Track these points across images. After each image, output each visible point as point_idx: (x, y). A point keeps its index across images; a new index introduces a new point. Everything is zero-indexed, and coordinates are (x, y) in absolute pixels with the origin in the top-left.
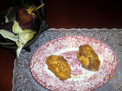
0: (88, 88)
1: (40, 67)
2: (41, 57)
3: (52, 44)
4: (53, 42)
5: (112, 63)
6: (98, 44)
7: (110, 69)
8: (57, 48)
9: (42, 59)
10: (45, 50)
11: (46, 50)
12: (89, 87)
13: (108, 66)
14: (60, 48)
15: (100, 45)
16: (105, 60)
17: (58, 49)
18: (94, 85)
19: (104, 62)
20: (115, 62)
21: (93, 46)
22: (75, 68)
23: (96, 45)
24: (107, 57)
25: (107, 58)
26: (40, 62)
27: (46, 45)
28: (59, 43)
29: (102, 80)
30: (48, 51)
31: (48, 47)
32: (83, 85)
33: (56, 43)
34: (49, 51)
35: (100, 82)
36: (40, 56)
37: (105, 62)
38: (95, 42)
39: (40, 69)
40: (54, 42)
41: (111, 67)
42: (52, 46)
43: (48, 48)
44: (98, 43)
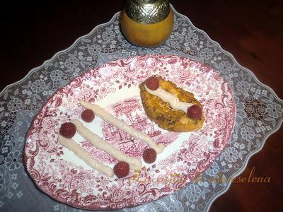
0: (95, 77)
1: (207, 94)
2: (216, 114)
3: (208, 152)
4: (208, 158)
5: (40, 148)
6: (84, 195)
7: (46, 132)
8: (191, 149)
9: (214, 111)
10: (215, 132)
11: (214, 135)
12: (93, 78)
13: (51, 139)
14: (184, 151)
15: (78, 194)
16: (58, 154)
17: (187, 147)
18: (82, 85)
19: (61, 148)
20: (31, 152)
21: (99, 186)
22: (133, 114)
23: (91, 190)
24: (53, 164)
25: (53, 160)
26: (213, 103)
27: (220, 141)
28: (192, 162)
29: (65, 100)
30: (209, 134)
31: (215, 142)
32: (106, 82)
33: (199, 160)
34: (206, 134)
35: (69, 95)
36: (219, 115)
37: (59, 151)
38: (95, 198)
39: (205, 89)
40: (205, 158)
41: (42, 138)
42: (206, 147)
43: (213, 139)
44: (86, 198)
